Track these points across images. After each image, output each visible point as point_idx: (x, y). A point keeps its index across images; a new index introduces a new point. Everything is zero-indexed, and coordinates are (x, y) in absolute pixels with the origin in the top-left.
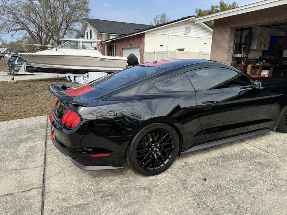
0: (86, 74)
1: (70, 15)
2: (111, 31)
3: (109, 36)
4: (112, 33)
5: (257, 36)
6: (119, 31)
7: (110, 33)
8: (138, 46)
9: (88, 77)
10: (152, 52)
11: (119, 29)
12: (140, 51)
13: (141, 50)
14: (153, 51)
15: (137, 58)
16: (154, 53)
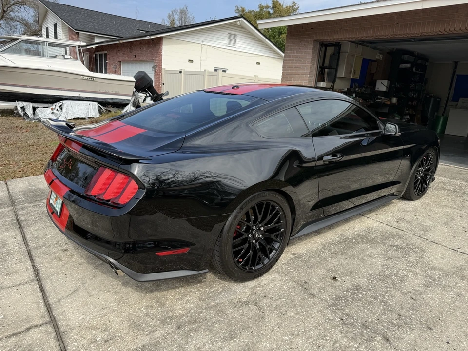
0: (58, 104)
9: (62, 109)
10: (176, 71)
14: (179, 70)
15: (151, 78)
16: (181, 72)
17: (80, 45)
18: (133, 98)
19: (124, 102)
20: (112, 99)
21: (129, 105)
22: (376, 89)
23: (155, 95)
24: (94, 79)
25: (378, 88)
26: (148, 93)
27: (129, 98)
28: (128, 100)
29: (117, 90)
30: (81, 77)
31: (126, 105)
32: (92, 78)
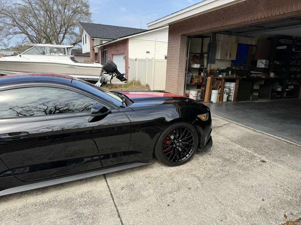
1: (70, 18)
2: (104, 36)
3: (102, 41)
4: (105, 38)
5: (221, 44)
6: (113, 36)
7: (103, 38)
8: (123, 53)
11: (114, 34)
12: (124, 57)
13: (126, 57)
14: (135, 58)
15: (116, 65)
16: (136, 60)
17: (68, 47)
18: (101, 78)
19: (95, 80)
20: (87, 78)
21: (98, 82)
22: (257, 67)
23: (118, 75)
24: (75, 66)
25: (259, 66)
26: (114, 74)
27: (98, 77)
28: (97, 79)
29: (90, 73)
30: (67, 66)
31: (96, 82)
32: (74, 66)
